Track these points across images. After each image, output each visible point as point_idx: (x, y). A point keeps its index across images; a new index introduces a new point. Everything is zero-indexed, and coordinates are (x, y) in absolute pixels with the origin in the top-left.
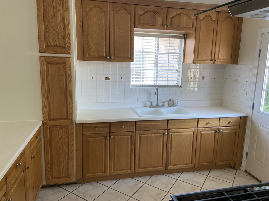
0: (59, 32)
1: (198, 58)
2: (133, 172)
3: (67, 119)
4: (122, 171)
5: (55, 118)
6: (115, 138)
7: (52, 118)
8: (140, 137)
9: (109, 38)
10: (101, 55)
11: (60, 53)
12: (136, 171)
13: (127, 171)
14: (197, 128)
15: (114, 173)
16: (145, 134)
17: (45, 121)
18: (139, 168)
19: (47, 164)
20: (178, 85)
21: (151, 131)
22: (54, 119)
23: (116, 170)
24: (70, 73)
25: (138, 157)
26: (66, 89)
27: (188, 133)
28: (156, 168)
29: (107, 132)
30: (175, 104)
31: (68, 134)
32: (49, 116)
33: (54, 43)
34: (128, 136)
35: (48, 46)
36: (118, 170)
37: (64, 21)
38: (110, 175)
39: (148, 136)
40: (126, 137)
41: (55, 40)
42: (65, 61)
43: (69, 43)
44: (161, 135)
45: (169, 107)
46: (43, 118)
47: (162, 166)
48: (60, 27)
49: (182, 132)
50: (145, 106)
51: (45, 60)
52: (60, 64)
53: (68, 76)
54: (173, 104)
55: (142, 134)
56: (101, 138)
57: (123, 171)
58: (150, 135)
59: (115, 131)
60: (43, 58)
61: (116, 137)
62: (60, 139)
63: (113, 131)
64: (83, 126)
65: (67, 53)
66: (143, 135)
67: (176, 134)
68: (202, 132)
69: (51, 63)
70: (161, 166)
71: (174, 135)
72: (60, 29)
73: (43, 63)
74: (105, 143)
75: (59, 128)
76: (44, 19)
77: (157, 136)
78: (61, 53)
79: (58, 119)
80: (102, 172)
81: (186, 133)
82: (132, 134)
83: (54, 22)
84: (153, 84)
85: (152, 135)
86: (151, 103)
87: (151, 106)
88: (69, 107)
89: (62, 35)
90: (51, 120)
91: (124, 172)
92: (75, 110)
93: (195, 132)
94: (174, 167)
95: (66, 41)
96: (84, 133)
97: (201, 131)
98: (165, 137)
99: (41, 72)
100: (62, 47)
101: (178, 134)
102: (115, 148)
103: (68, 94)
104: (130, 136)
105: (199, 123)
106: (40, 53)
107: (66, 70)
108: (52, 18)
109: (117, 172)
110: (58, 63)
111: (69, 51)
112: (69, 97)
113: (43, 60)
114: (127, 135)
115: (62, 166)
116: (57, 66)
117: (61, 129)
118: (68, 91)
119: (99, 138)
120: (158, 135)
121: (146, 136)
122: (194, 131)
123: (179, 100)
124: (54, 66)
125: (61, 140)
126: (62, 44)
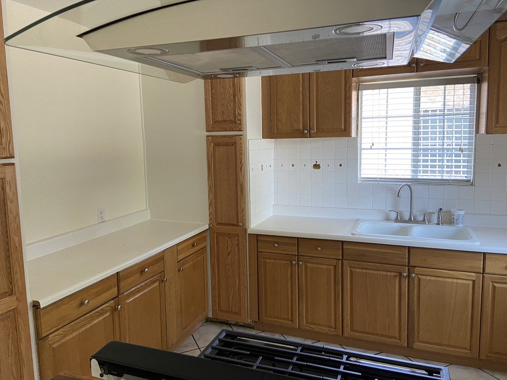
0: (228, 102)
1: (497, 122)
2: (341, 335)
3: (237, 225)
4: (320, 327)
5: (223, 222)
6: (306, 266)
7: (219, 221)
8: (351, 272)
9: (308, 99)
10: (295, 128)
11: (229, 129)
12: (346, 335)
13: (330, 329)
14: (483, 273)
15: (306, 327)
16: (361, 268)
17: (211, 225)
18: (352, 330)
19: (214, 287)
20: (468, 181)
21: (372, 264)
22: (221, 224)
23: (310, 322)
24: (241, 158)
25: (348, 308)
26: (236, 180)
27: (460, 281)
28: (386, 339)
29: (294, 253)
30: (454, 219)
31: (239, 248)
32: (216, 218)
33: (223, 117)
34: (329, 267)
35: (215, 122)
36: (312, 324)
37: (234, 85)
38: (301, 327)
39: (366, 272)
40: (326, 267)
41: (223, 113)
42: (234, 141)
43: (240, 115)
44: (395, 276)
45: (439, 224)
46: (210, 220)
47: (400, 340)
48: (230, 94)
49: (444, 276)
50: (388, 219)
51: (212, 141)
52: (229, 145)
53: (238, 162)
54: (451, 220)
55: (356, 268)
56: (285, 262)
57: (323, 328)
58: (371, 272)
59: (306, 254)
60: (210, 138)
61: (309, 265)
62: (229, 254)
63: (303, 254)
64: (258, 238)
65: (237, 129)
66: (358, 270)
67: (428, 278)
68: (496, 285)
69: (218, 145)
70: (397, 337)
71: (425, 279)
72: (229, 97)
73: (210, 145)
74: (292, 272)
75: (227, 238)
76: (211, 86)
77: (387, 275)
78: (230, 131)
79: (226, 224)
80: (287, 319)
81: (455, 281)
82: (335, 264)
83: (223, 88)
84: (410, 177)
85: (376, 272)
86: (397, 214)
87: (396, 220)
88: (239, 207)
89: (232, 104)
90: (219, 224)
91: (323, 330)
92: (248, 213)
93: (476, 282)
94: (425, 346)
95: (237, 113)
96: (259, 250)
97: (492, 281)
98: (403, 280)
99: (208, 157)
100: (232, 121)
101: (433, 278)
102: (307, 283)
103: (239, 188)
104: (332, 268)
105: (487, 262)
106: (207, 131)
107: (236, 154)
108: (220, 83)
109: (312, 326)
110: (227, 145)
111: (240, 127)
112: (239, 193)
113: (210, 140)
114: (328, 265)
115: (231, 295)
116: (225, 148)
117: (230, 239)
118: (239, 185)
119: (282, 262)
120: (389, 273)
121: (363, 273)
122: (474, 279)
123: (462, 213)
124: (222, 149)
125: (231, 255)
126: (232, 118)
